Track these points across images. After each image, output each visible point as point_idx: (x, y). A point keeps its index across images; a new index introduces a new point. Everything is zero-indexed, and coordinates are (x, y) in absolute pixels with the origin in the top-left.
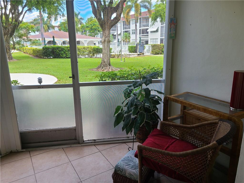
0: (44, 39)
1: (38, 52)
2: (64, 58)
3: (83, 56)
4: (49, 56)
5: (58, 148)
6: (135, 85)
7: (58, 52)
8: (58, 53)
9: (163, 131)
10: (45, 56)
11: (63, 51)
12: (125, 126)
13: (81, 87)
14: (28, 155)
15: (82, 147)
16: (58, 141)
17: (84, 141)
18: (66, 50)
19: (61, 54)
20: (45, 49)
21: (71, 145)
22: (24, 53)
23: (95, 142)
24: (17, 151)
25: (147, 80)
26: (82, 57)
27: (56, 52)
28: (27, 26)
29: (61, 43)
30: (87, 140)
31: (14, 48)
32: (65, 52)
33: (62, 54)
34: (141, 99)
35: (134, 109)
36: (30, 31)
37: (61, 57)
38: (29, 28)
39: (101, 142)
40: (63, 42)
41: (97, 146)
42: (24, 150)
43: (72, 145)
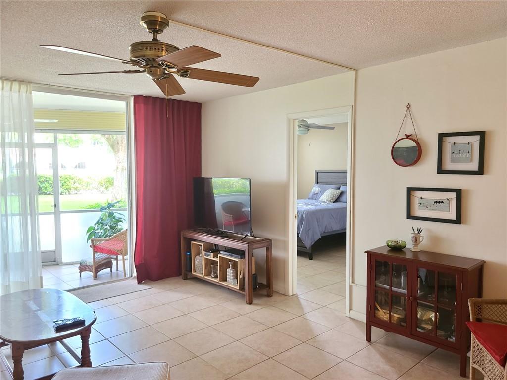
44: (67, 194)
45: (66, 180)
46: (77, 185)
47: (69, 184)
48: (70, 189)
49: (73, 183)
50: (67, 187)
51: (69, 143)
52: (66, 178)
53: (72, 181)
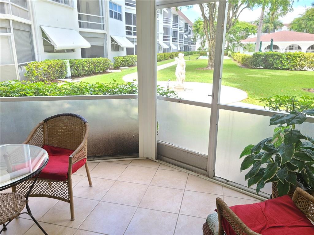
0: (261, 43)
1: (246, 60)
2: (278, 69)
3: (310, 68)
4: (258, 65)
5: (184, 172)
6: (275, 121)
7: (271, 60)
8: (271, 63)
9: (296, 204)
10: (254, 65)
11: (279, 59)
12: (249, 175)
13: (220, 110)
14: (156, 167)
15: (209, 182)
16: (188, 164)
17: (214, 176)
18: (284, 59)
19: (274, 64)
20: (256, 56)
21: (198, 175)
22: (234, 60)
23: (226, 183)
24: (151, 159)
25: (295, 117)
26: (308, 69)
27: (269, 60)
28: (247, 27)
29: (285, 48)
30: (219, 177)
31: (226, 54)
32: (282, 61)
33: (276, 64)
34: (276, 144)
35: (266, 155)
36: (250, 33)
37: (275, 67)
38: (249, 30)
39: (234, 187)
40: (290, 46)
41: (225, 189)
42: (157, 161)
43: (200, 176)
44: (293, 69)
45: (294, 58)
46: (302, 62)
47: (296, 61)
48: (296, 66)
49: (299, 60)
50: (294, 64)
51: (308, 30)
52: (294, 57)
53: (298, 59)
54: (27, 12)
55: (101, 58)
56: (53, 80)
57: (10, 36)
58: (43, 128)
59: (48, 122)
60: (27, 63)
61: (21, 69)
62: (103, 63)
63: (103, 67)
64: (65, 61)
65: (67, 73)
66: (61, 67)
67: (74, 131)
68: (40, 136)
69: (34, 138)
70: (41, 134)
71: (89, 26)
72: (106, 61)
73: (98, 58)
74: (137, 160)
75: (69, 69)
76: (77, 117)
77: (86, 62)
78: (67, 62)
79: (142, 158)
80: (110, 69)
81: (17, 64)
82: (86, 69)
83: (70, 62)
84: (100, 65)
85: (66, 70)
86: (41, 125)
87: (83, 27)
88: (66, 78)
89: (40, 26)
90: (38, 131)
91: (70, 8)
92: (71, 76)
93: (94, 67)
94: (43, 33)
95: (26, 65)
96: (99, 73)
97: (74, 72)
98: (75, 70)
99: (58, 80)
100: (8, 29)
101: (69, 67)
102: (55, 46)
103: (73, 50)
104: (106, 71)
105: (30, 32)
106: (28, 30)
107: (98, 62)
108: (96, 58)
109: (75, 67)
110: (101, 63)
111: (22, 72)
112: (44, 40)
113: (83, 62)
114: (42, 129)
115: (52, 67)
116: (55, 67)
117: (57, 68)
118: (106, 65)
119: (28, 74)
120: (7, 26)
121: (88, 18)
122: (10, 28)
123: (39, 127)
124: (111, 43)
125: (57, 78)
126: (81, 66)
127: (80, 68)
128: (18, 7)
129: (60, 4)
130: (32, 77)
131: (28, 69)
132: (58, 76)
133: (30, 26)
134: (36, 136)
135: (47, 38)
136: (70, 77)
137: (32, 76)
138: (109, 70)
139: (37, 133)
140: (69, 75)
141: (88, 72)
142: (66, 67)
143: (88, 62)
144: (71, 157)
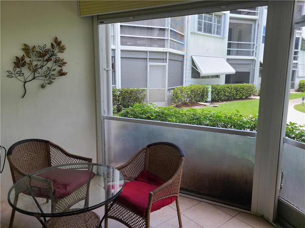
42: (275, 225)
54: (182, 45)
55: (245, 84)
56: (194, 103)
57: (166, 65)
58: (146, 152)
59: (150, 148)
60: (174, 87)
61: (170, 93)
62: (247, 89)
63: (245, 93)
64: (208, 86)
65: (208, 97)
66: (203, 92)
67: (171, 162)
68: (141, 160)
69: (135, 161)
70: (143, 158)
71: (238, 53)
72: (250, 87)
73: (242, 84)
74: (247, 213)
75: (210, 94)
76: (176, 148)
77: (228, 87)
78: (210, 87)
79: (255, 214)
80: (254, 95)
81: (167, 88)
82: (227, 94)
83: (213, 88)
84: (242, 91)
85: (207, 95)
86: (144, 149)
87: (232, 55)
88: (206, 102)
89: (191, 57)
90: (141, 155)
91: (221, 38)
92: (211, 100)
93: (236, 93)
94: (193, 61)
95: (173, 89)
96: (241, 99)
97: (215, 97)
98: (216, 95)
99: (198, 104)
100: (165, 60)
101: (210, 92)
102: (201, 73)
103: (217, 76)
104: (249, 97)
105: (182, 62)
106: (181, 59)
107: (241, 88)
108: (240, 84)
109: (216, 92)
110: (244, 89)
111: (170, 95)
112: (192, 68)
113: (225, 87)
114: (144, 154)
115: (194, 91)
116: (197, 91)
117: (198, 92)
118: (249, 91)
119: (173, 97)
120: (164, 57)
121: (238, 46)
122: (166, 59)
123: (142, 151)
124: (260, 68)
125: (198, 102)
126: (222, 91)
127: (221, 93)
128: (176, 42)
129: (213, 35)
130: (176, 100)
131: (174, 92)
132: (198, 100)
133: (183, 56)
134: (138, 159)
135: (195, 66)
136: (209, 101)
137: (177, 98)
138: (252, 96)
139: (139, 156)
140: (209, 99)
141: (229, 97)
142: (207, 93)
143: (230, 88)
144: (151, 194)
